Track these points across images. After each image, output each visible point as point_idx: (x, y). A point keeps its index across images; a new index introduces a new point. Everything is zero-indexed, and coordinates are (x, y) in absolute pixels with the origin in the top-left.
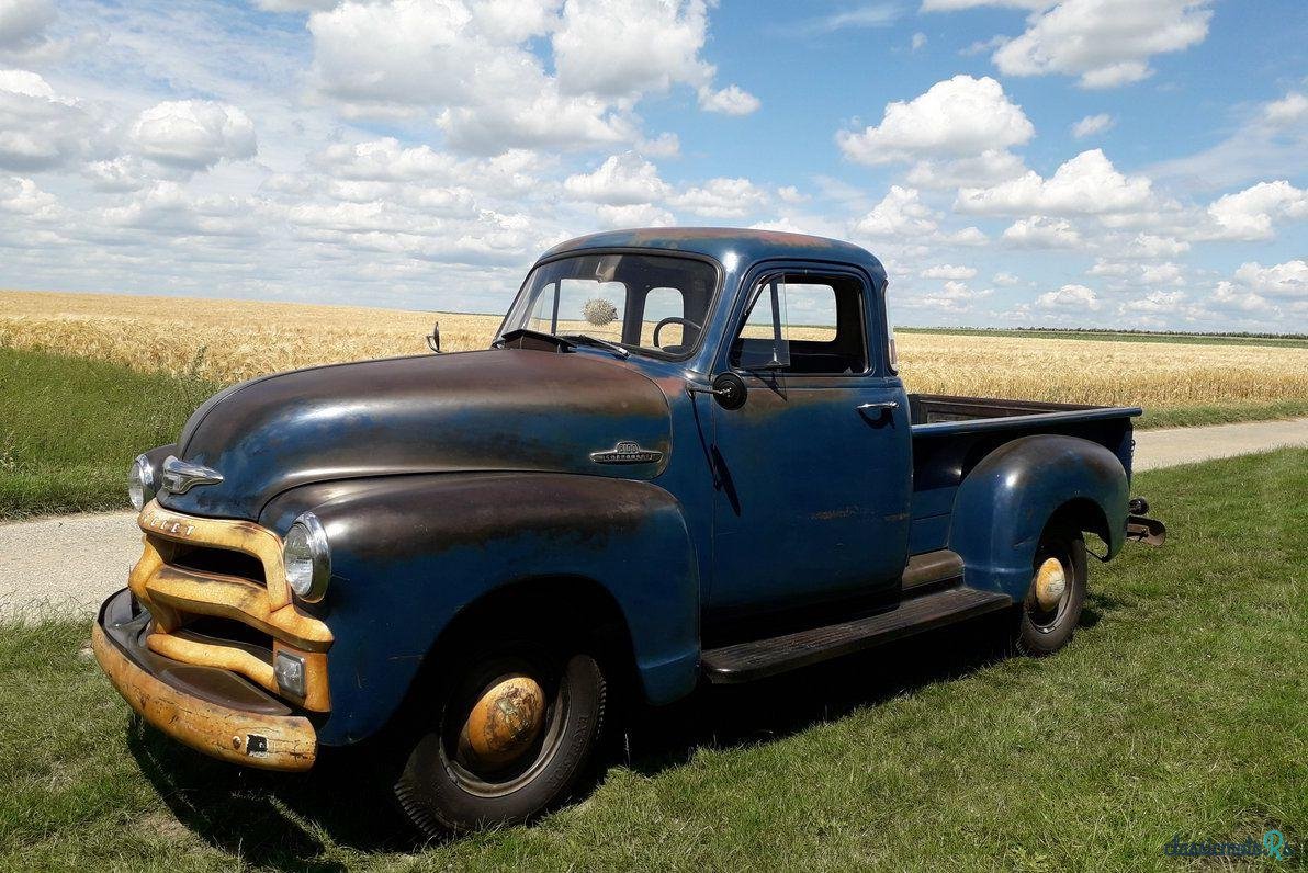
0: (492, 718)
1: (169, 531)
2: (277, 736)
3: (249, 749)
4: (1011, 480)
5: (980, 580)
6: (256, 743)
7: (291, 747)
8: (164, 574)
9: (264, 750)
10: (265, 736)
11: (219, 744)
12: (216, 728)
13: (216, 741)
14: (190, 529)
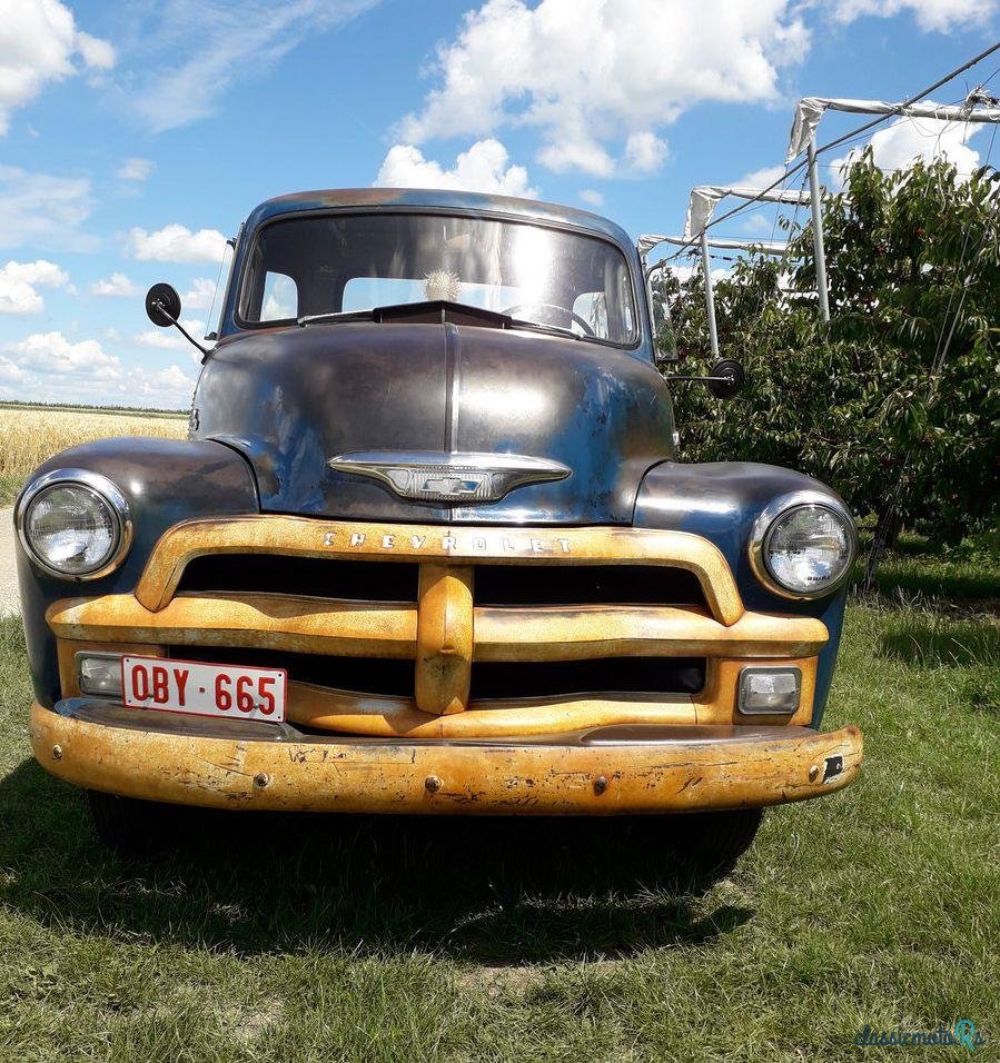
2: (849, 750)
3: (828, 775)
6: (833, 766)
9: (839, 771)
10: (841, 755)
11: (787, 785)
12: (784, 768)
13: (783, 782)
14: (565, 543)
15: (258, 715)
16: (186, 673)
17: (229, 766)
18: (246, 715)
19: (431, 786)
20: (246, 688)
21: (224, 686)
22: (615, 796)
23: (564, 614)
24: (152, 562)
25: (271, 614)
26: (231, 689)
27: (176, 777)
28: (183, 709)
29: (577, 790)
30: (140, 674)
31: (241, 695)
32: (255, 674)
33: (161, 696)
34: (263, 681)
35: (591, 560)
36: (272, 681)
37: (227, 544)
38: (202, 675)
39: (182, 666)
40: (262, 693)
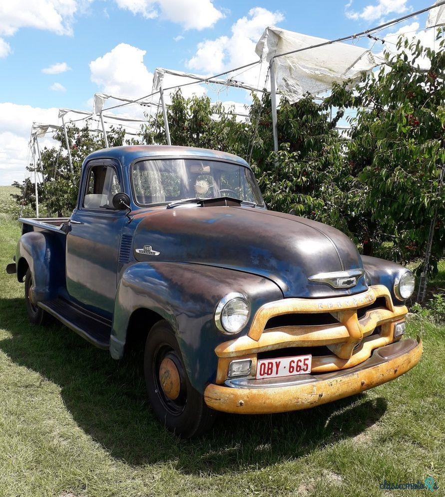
8: (363, 324)
14: (372, 296)
15: (302, 372)
16: (280, 362)
17: (311, 393)
18: (298, 373)
19: (363, 384)
20: (300, 364)
21: (293, 364)
24: (255, 322)
25: (293, 334)
26: (294, 365)
27: (294, 401)
28: (278, 375)
29: (392, 374)
30: (263, 366)
31: (298, 366)
32: (302, 358)
33: (270, 372)
34: (305, 360)
36: (308, 359)
37: (281, 312)
38: (285, 362)
39: (277, 360)
40: (305, 364)
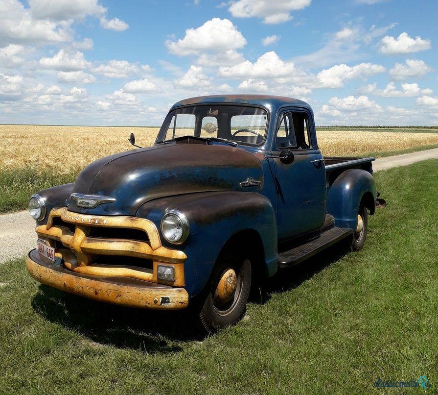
0: (226, 285)
1: (94, 223)
2: (174, 296)
3: (162, 303)
4: (348, 187)
5: (341, 224)
6: (165, 300)
7: (180, 300)
8: (89, 241)
9: (169, 302)
10: (168, 297)
11: (146, 303)
12: (145, 296)
13: (145, 302)
14: (105, 221)
16: (44, 247)
18: (50, 259)
19: (65, 285)
21: (48, 251)
22: (100, 296)
23: (108, 241)
28: (45, 255)
29: (91, 292)
35: (119, 226)
36: (53, 251)
40: (52, 254)
